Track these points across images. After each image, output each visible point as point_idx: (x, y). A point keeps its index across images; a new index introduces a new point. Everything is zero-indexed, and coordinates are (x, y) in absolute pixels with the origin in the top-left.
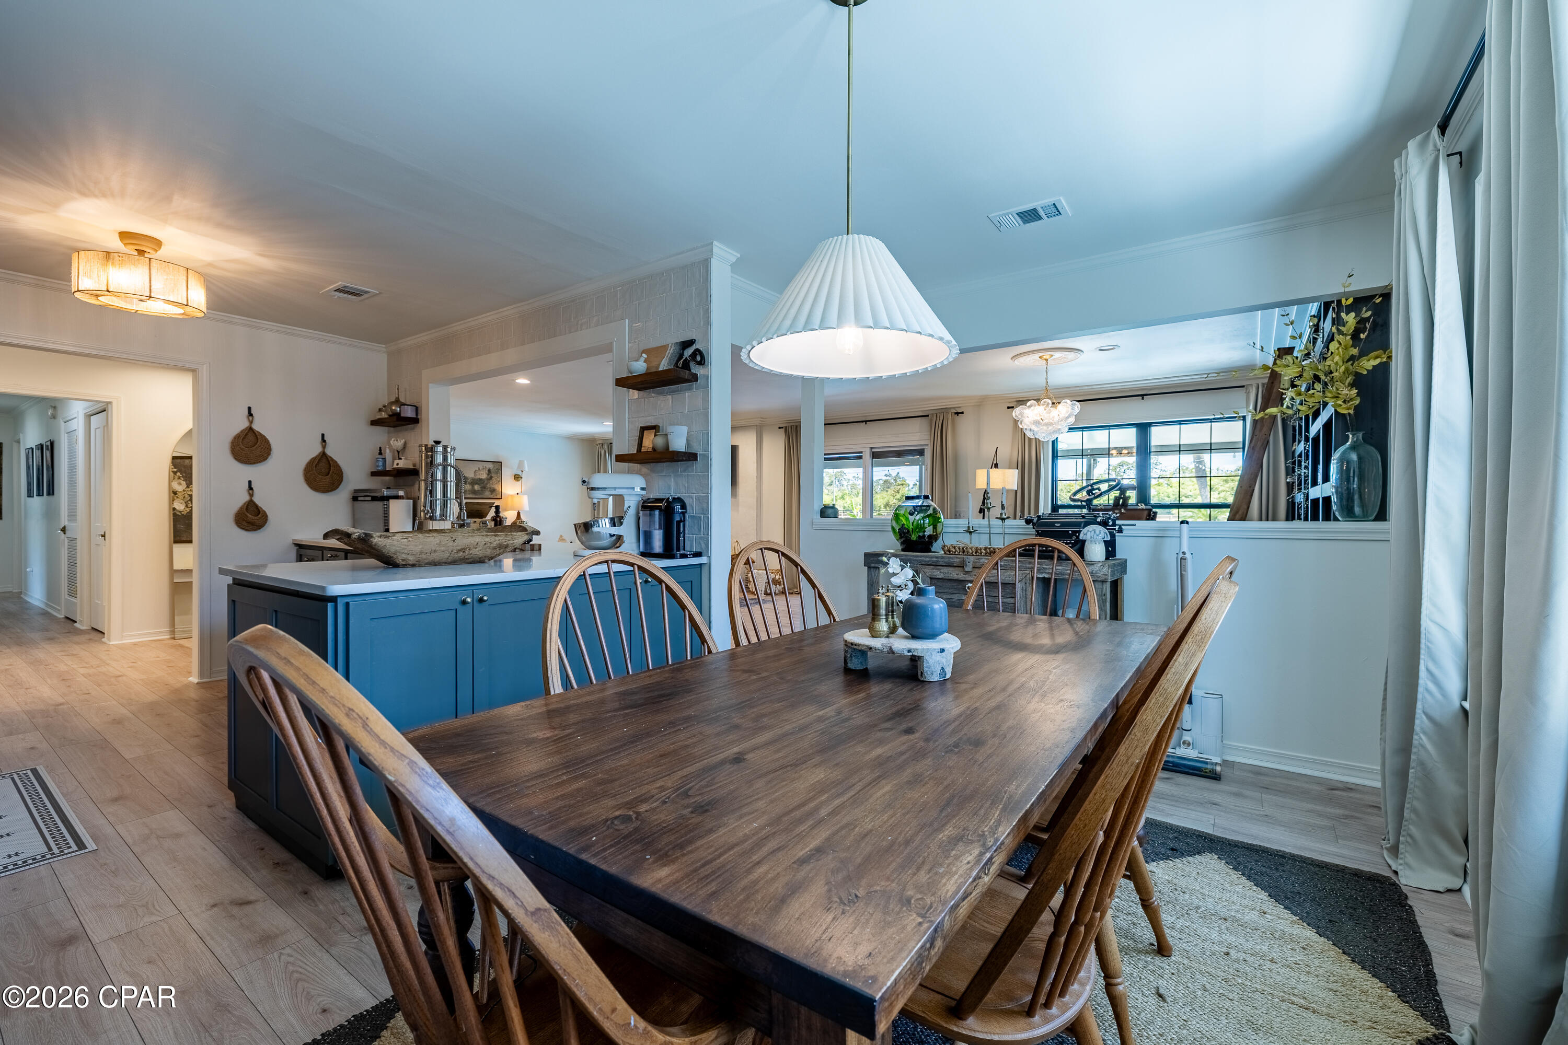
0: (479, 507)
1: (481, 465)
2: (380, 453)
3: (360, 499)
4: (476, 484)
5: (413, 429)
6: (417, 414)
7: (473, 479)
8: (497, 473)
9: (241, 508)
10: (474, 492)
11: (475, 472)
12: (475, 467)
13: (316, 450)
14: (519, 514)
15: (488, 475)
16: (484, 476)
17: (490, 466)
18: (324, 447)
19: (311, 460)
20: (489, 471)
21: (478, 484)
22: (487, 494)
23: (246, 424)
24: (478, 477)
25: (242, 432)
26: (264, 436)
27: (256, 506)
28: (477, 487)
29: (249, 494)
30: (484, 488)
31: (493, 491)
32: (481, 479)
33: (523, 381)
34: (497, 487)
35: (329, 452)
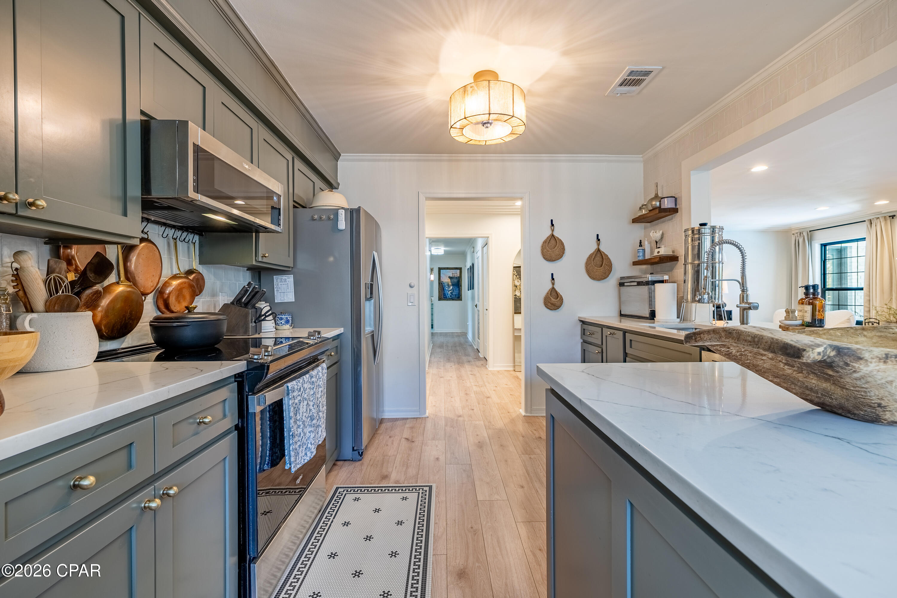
2: (641, 245)
3: (626, 284)
5: (672, 219)
6: (676, 205)
9: (547, 293)
13: (593, 248)
18: (599, 245)
19: (590, 256)
23: (549, 233)
25: (548, 238)
26: (561, 240)
27: (556, 292)
29: (552, 283)
33: (760, 168)
35: (602, 248)
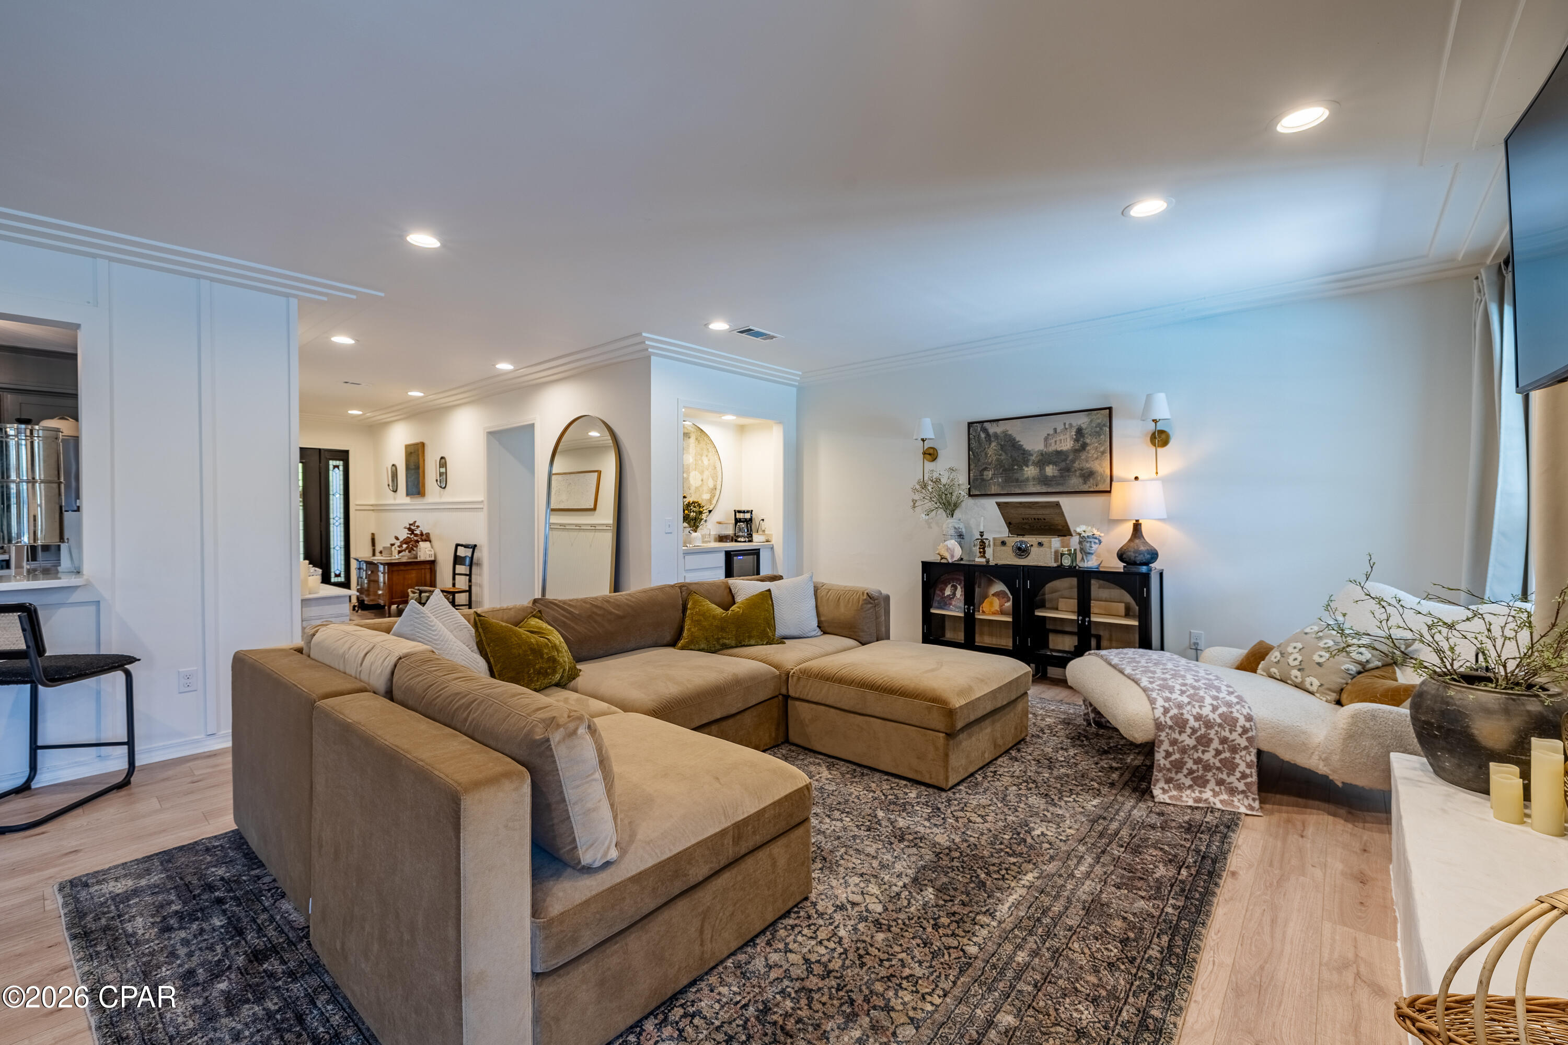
0: (1040, 512)
1: (1059, 423)
4: (1049, 463)
7: (1042, 454)
8: (1098, 434)
10: (1044, 480)
11: (1046, 439)
12: (1046, 427)
14: (1137, 527)
15: (1077, 440)
16: (1066, 444)
17: (1082, 421)
20: (1080, 432)
21: (1055, 464)
22: (1075, 482)
24: (1052, 448)
28: (1050, 470)
30: (1066, 471)
31: (1088, 475)
32: (1059, 453)
34: (1101, 467)
